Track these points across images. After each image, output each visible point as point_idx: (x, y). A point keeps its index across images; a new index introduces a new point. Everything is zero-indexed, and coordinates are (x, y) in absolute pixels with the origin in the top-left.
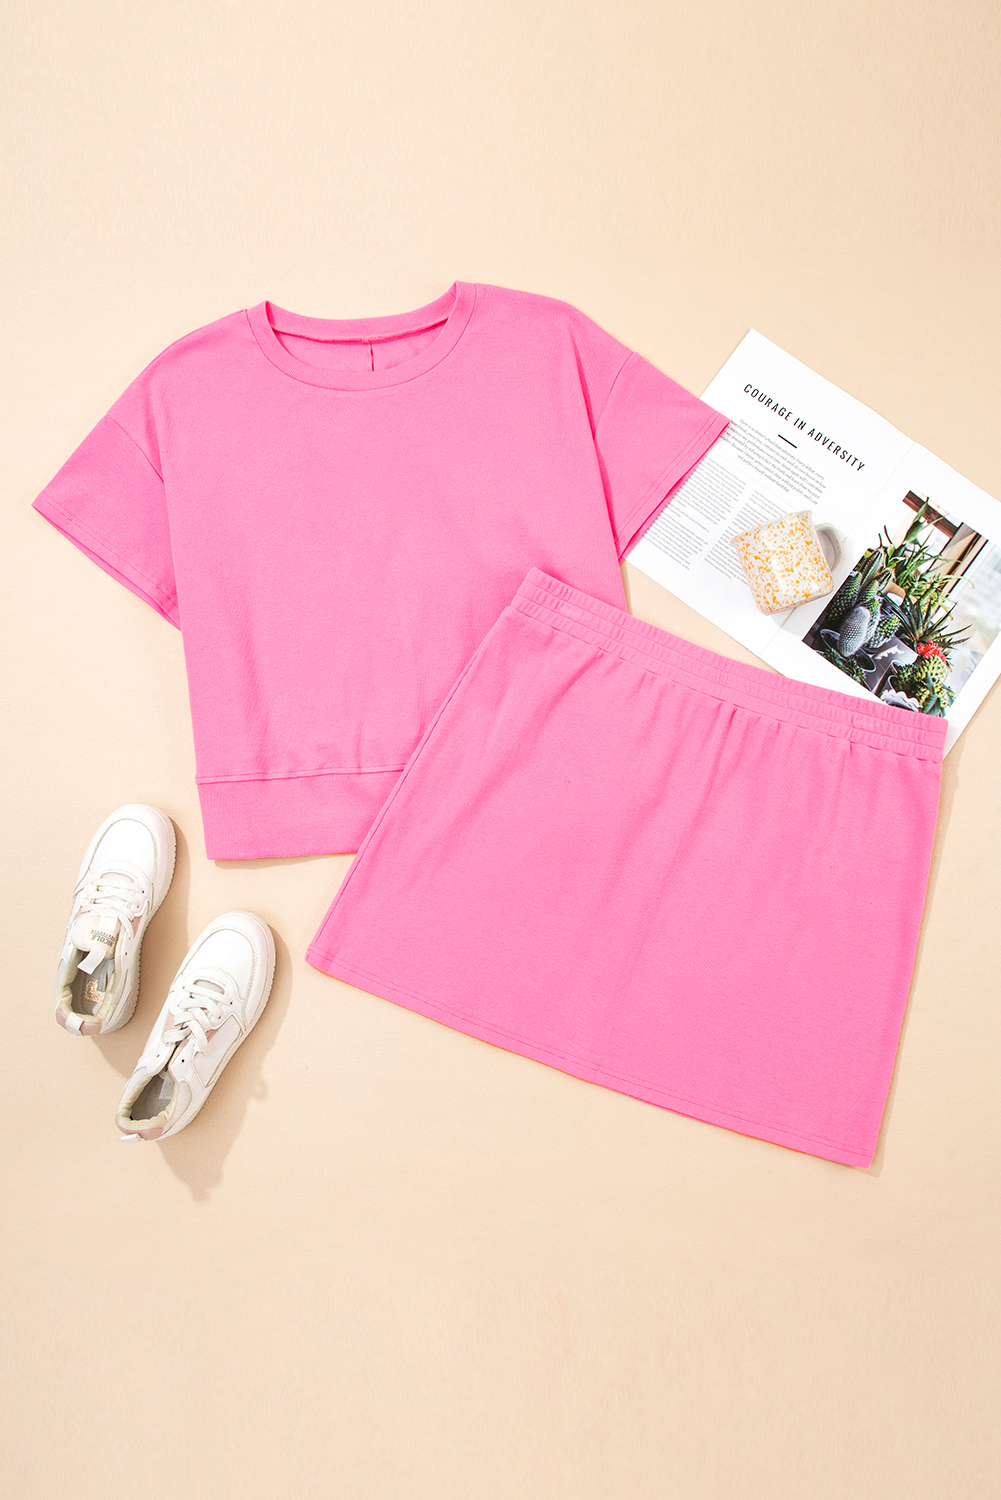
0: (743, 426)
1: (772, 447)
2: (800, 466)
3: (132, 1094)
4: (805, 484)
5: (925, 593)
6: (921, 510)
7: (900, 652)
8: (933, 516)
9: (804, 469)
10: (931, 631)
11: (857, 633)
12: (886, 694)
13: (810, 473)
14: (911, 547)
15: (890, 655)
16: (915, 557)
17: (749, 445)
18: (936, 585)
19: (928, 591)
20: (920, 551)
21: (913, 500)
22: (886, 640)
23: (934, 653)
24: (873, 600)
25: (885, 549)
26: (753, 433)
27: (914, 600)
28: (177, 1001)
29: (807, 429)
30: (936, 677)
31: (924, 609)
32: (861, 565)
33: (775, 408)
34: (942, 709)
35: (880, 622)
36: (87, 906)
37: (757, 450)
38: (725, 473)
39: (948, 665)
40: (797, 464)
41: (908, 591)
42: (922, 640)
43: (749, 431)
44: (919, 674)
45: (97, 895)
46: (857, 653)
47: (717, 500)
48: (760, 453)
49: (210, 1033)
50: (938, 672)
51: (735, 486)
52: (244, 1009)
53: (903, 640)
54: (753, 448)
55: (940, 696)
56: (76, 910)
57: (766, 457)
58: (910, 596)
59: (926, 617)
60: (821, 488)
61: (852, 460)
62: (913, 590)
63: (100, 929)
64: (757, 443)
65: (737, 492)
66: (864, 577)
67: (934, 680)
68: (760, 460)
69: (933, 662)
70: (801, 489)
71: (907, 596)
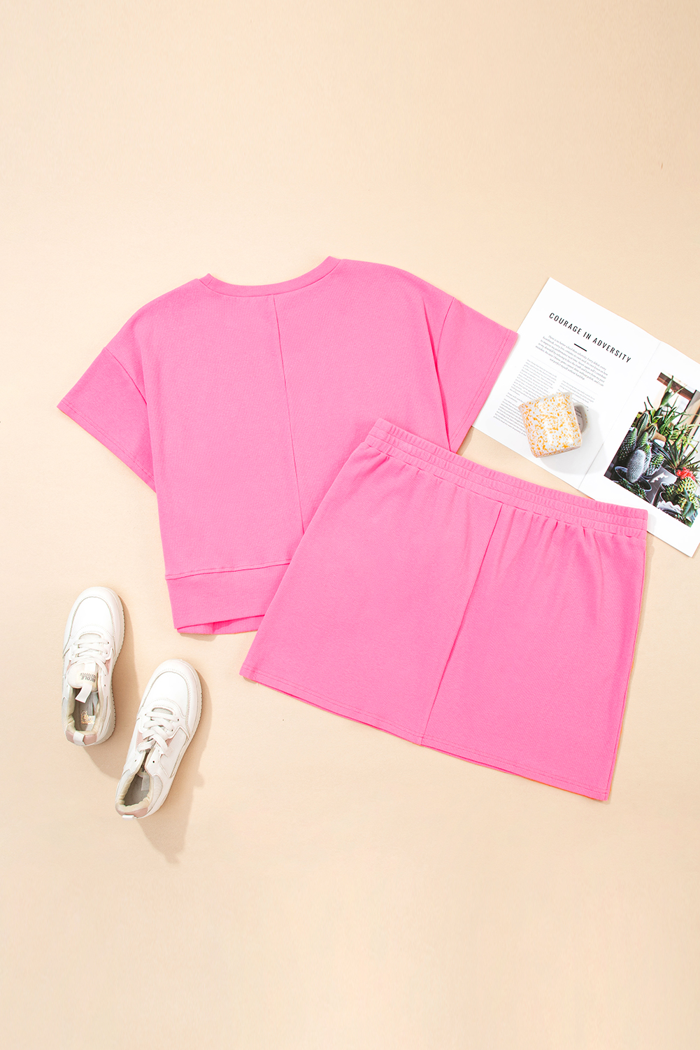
0: (551, 340)
1: (571, 352)
2: (590, 362)
3: (123, 789)
4: (594, 374)
5: (679, 437)
6: (669, 385)
7: (666, 477)
8: (677, 387)
9: (593, 364)
10: (684, 461)
11: (638, 467)
12: (659, 504)
13: (597, 367)
14: (665, 409)
15: (659, 479)
16: (669, 415)
17: (556, 352)
18: (685, 432)
19: (680, 435)
20: (671, 411)
21: (663, 378)
22: (657, 470)
23: (687, 475)
24: (646, 445)
25: (649, 412)
26: (558, 344)
27: (672, 443)
28: (142, 724)
29: (592, 338)
30: (690, 490)
31: (679, 448)
32: (636, 423)
33: (570, 327)
34: (695, 510)
35: (652, 459)
36: (74, 659)
37: (561, 355)
38: (543, 371)
39: (697, 482)
40: (588, 361)
41: (667, 437)
42: (679, 468)
43: (555, 343)
44: (679, 489)
45: (79, 651)
46: (639, 479)
47: (540, 389)
48: (564, 356)
49: (168, 741)
50: (691, 487)
51: (550, 378)
52: (187, 722)
53: (668, 469)
54: (559, 353)
55: (693, 502)
56: (67, 663)
57: (568, 358)
58: (669, 440)
59: (681, 453)
60: (604, 376)
61: (622, 356)
62: (670, 436)
63: (86, 671)
64: (561, 350)
65: (552, 383)
66: (638, 430)
67: (689, 492)
68: (564, 361)
69: (687, 481)
70: (592, 377)
71: (667, 441)
